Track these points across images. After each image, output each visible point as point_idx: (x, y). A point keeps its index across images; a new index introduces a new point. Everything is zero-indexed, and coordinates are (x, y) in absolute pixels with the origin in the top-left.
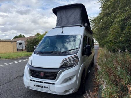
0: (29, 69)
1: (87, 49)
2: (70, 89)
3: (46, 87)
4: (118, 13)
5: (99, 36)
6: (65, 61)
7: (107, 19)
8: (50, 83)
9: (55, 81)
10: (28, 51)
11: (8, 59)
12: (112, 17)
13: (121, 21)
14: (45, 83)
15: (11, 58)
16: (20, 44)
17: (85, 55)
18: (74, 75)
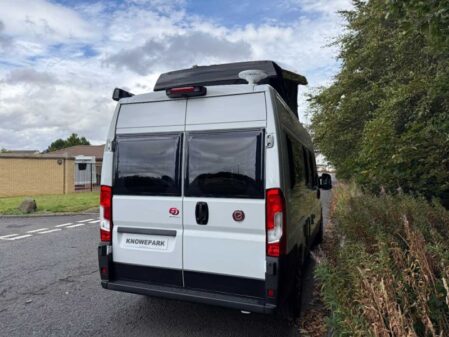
7: (358, 99)
15: (71, 211)
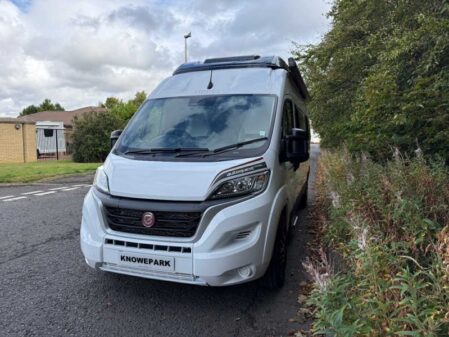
0: (100, 203)
1: (294, 143)
2: (241, 268)
3: (162, 263)
4: (390, 32)
5: (325, 109)
6: (225, 176)
7: (352, 54)
8: (177, 249)
9: (194, 242)
10: (80, 159)
11: (8, 184)
12: (369, 46)
13: (400, 61)
14: (159, 248)
15: (20, 181)
16: (49, 133)
17: (288, 164)
18: (256, 220)
